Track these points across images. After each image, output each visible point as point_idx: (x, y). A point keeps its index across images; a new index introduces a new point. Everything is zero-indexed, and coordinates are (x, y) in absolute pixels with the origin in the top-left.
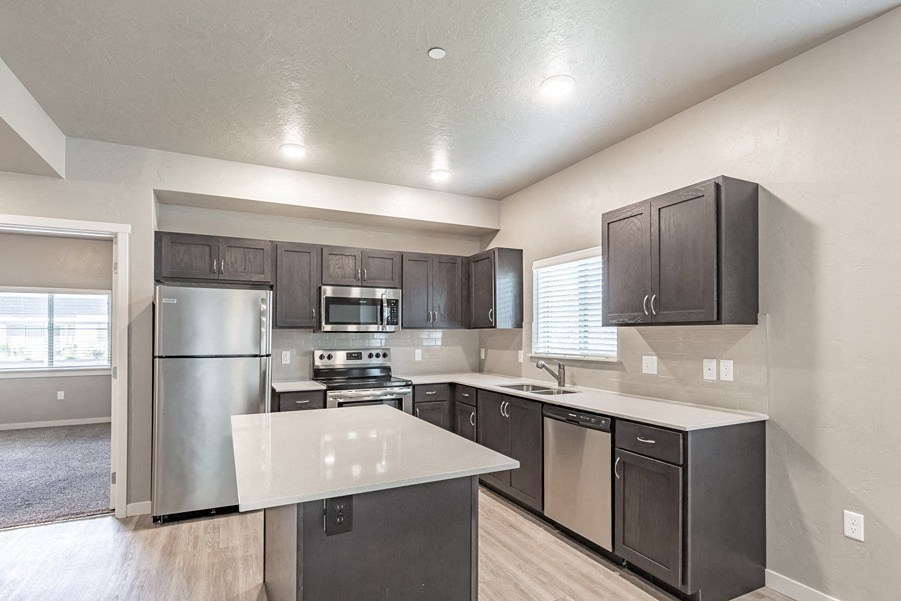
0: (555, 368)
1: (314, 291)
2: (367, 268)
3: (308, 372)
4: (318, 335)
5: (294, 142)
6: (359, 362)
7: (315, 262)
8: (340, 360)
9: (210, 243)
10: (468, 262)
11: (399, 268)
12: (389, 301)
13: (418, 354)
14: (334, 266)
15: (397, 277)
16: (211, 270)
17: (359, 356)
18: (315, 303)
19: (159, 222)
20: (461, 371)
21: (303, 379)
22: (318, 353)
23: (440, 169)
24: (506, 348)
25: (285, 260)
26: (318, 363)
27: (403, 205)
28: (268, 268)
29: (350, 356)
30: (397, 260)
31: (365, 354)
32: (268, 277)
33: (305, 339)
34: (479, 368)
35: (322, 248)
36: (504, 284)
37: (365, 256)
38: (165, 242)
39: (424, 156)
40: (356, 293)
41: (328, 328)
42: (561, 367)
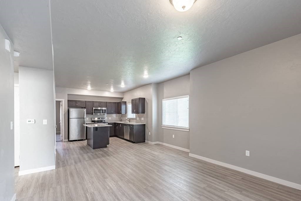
0: (129, 120)
1: (92, 108)
2: (101, 104)
3: (91, 121)
4: (92, 115)
5: (89, 87)
6: (99, 120)
7: (92, 104)
8: (96, 119)
9: (76, 101)
10: (118, 103)
11: (106, 104)
12: (104, 110)
13: (110, 118)
14: (95, 104)
15: (106, 106)
16: (76, 105)
17: (100, 119)
18: (92, 110)
19: (68, 99)
20: (118, 121)
21: (90, 122)
22: (92, 118)
23: (112, 90)
24: (124, 117)
25: (87, 103)
26: (93, 120)
27: (107, 94)
28: (85, 105)
29: (98, 119)
30: (106, 103)
31: (100, 118)
32: (85, 106)
33: (91, 116)
34: (121, 121)
35: (93, 102)
36: (123, 107)
37: (100, 103)
38: (69, 101)
39: (110, 88)
40: (99, 108)
41: (94, 114)
42: (130, 120)
